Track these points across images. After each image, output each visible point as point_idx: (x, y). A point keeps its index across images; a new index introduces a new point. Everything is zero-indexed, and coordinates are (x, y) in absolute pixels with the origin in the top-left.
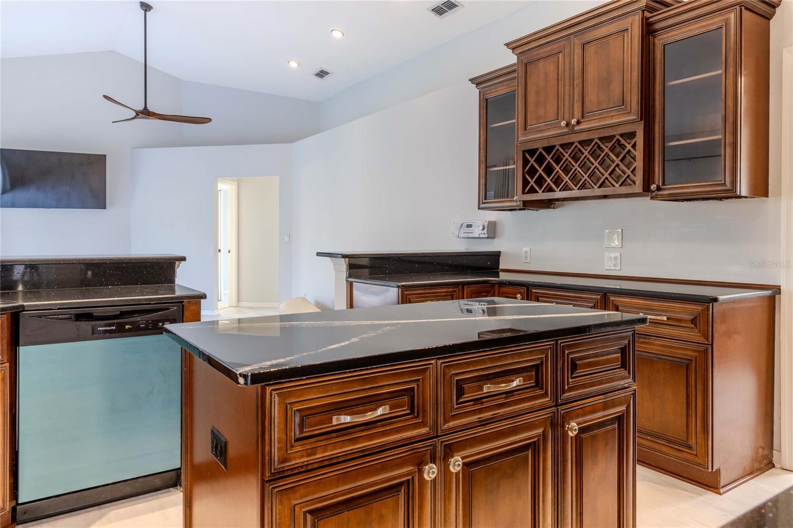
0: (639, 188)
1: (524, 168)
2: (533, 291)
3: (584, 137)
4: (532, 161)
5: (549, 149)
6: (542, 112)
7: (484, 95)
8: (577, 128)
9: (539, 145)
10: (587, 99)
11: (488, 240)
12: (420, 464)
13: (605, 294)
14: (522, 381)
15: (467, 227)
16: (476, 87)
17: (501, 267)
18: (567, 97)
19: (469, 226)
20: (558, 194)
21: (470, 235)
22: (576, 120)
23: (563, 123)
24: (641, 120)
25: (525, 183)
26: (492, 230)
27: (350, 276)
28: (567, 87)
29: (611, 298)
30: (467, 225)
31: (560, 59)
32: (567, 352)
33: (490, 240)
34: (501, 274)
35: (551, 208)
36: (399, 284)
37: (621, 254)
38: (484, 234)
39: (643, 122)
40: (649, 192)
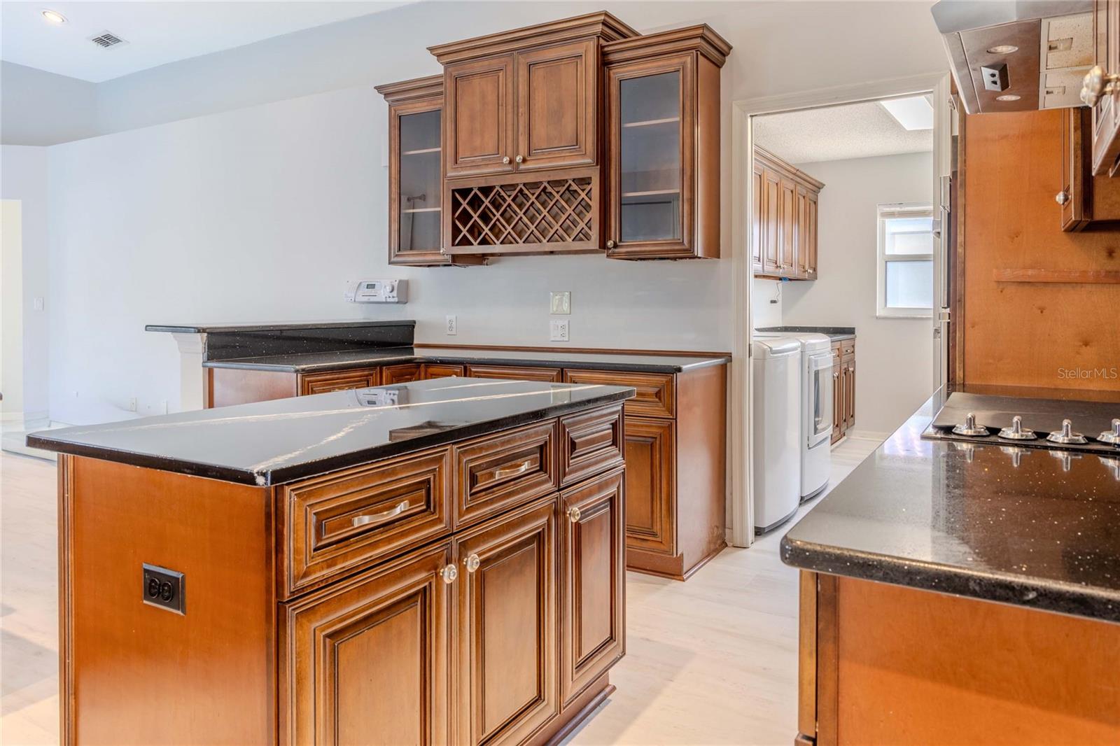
0: (594, 243)
1: (454, 213)
2: (473, 370)
3: (530, 178)
4: (464, 204)
5: (486, 190)
6: (478, 142)
7: (395, 111)
8: (522, 167)
9: (475, 184)
10: (534, 134)
11: (398, 305)
12: (434, 567)
13: (562, 369)
14: (528, 464)
15: (367, 288)
16: (385, 98)
17: (416, 342)
18: (510, 128)
19: (370, 286)
20: (497, 248)
21: (372, 299)
22: (522, 158)
23: (506, 160)
24: (597, 165)
25: (456, 231)
26: (404, 292)
27: (210, 358)
28: (510, 116)
29: (569, 374)
30: (368, 285)
31: (500, 79)
32: (567, 431)
33: (401, 305)
34: (416, 350)
35: (484, 265)
36: (297, 367)
37: (569, 322)
38: (393, 297)
39: (599, 167)
40: (605, 249)
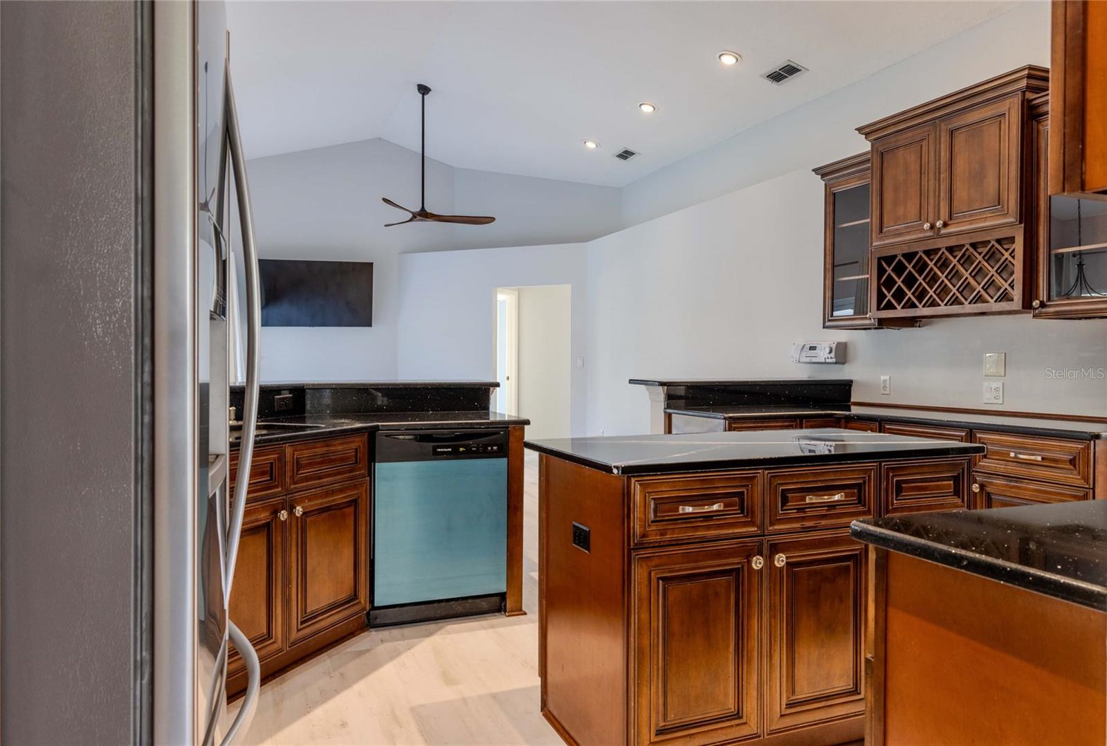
0: (1017, 303)
1: (879, 278)
2: (887, 427)
3: (952, 242)
4: (889, 270)
5: (909, 256)
6: (901, 211)
7: (830, 188)
8: (943, 231)
9: (898, 252)
10: (956, 197)
11: (837, 365)
13: (971, 430)
14: (844, 496)
15: (810, 349)
16: (822, 178)
17: (852, 400)
18: (931, 194)
19: (813, 348)
20: (922, 311)
21: (814, 360)
22: (942, 222)
23: (927, 226)
24: (1021, 223)
25: (881, 297)
26: (842, 354)
27: (668, 406)
28: (931, 183)
29: (979, 435)
30: (810, 347)
31: (923, 148)
32: (891, 474)
33: (841, 366)
34: (852, 407)
35: (916, 327)
36: (726, 415)
37: (1003, 384)
38: (831, 358)
39: (1023, 225)
40: (1031, 309)
